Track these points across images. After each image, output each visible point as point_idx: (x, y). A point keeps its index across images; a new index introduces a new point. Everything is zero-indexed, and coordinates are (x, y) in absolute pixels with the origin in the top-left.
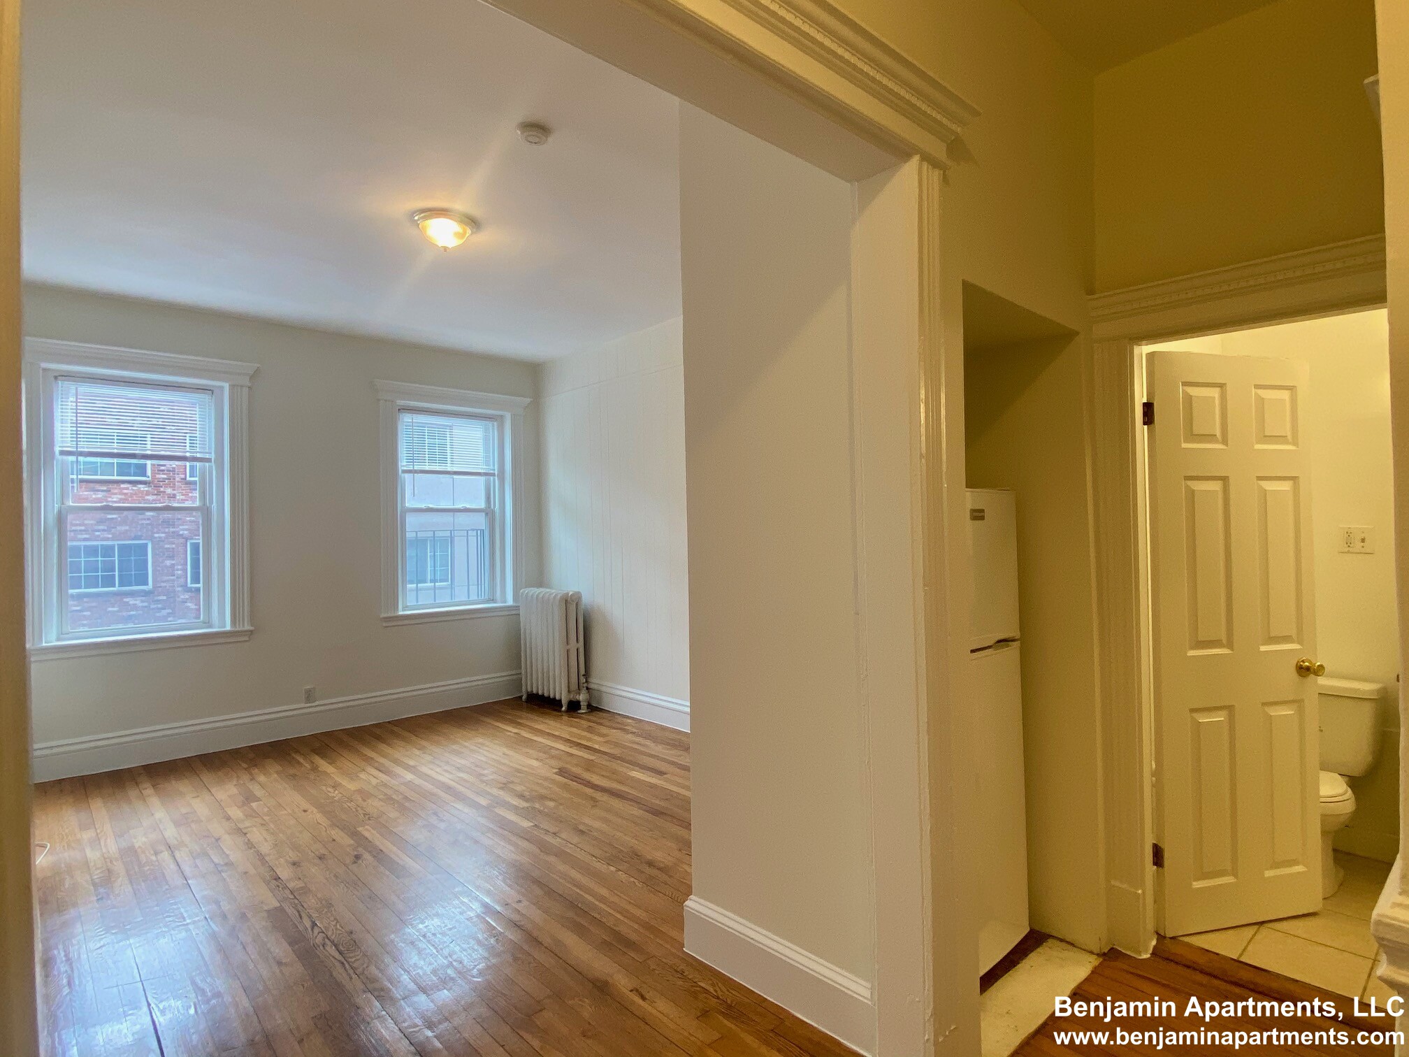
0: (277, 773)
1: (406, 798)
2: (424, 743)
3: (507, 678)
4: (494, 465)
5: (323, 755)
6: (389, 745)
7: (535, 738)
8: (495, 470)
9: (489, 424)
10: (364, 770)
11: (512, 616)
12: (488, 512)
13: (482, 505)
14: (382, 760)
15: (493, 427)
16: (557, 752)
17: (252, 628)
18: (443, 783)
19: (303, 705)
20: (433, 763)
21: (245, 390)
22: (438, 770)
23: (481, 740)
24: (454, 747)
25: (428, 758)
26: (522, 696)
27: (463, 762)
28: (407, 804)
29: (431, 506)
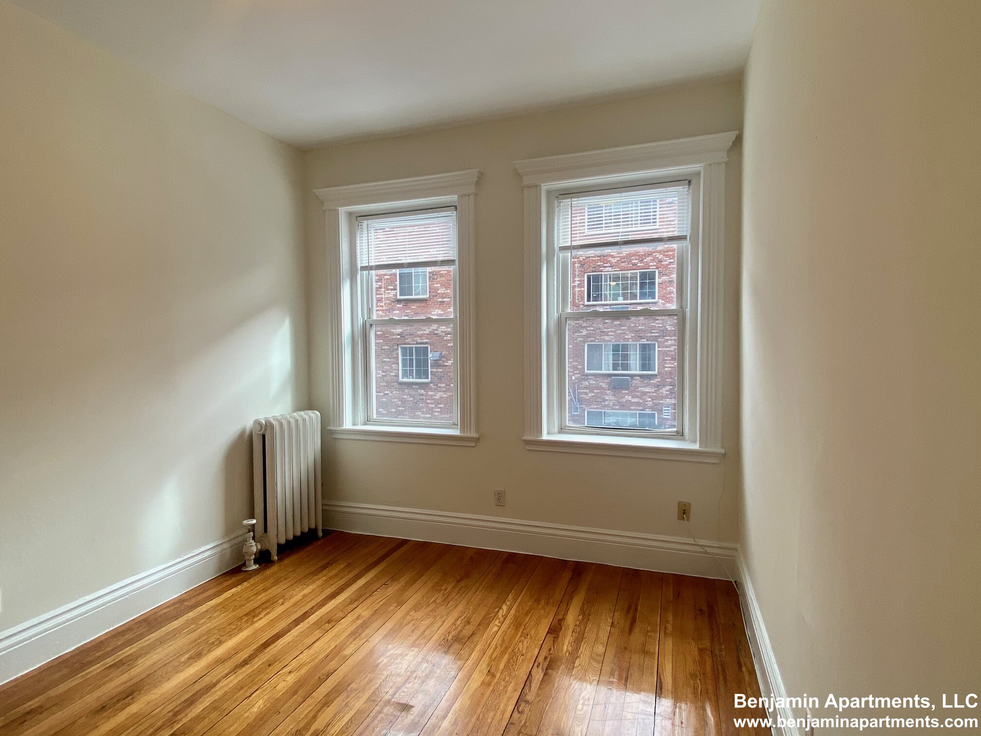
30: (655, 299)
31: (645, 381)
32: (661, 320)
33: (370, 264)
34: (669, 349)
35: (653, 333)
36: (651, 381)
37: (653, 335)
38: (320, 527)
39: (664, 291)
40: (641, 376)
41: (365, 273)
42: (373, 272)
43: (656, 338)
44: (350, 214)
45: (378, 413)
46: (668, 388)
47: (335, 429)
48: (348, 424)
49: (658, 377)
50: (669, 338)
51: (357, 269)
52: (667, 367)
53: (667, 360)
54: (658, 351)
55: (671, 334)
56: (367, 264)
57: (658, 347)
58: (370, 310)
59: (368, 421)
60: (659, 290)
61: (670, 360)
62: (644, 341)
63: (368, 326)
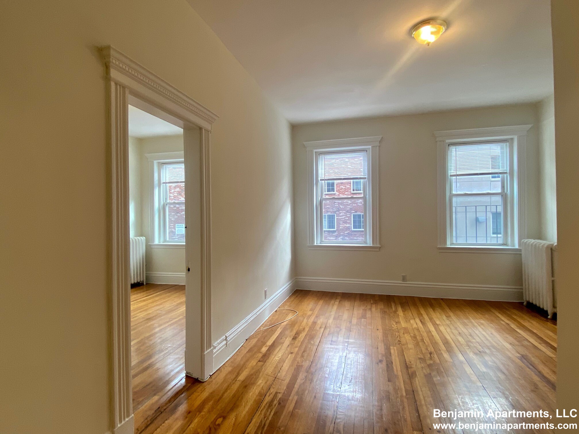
0: (381, 309)
1: (422, 340)
2: (451, 314)
3: (514, 290)
4: (507, 168)
5: (402, 307)
6: (434, 310)
7: (518, 331)
8: (507, 170)
9: (504, 145)
10: (414, 319)
11: (517, 254)
12: (503, 195)
13: (499, 191)
14: (425, 317)
15: (506, 146)
16: (528, 344)
17: (380, 246)
18: (446, 339)
19: (401, 282)
20: (449, 326)
21: (378, 147)
22: (448, 330)
23: (482, 321)
24: (465, 321)
25: (448, 322)
26: (524, 302)
27: (465, 331)
28: (420, 343)
29: (467, 192)
30: (334, 192)
31: (330, 234)
32: (337, 202)
33: (166, 181)
34: (341, 217)
35: (334, 209)
36: (333, 234)
37: (334, 210)
38: (145, 281)
39: (339, 188)
40: (329, 231)
41: (164, 184)
42: (168, 185)
43: (335, 212)
44: (159, 163)
45: (169, 239)
46: (341, 237)
47: (151, 244)
48: (156, 242)
49: (337, 232)
50: (341, 212)
51: (161, 183)
52: (341, 227)
53: (340, 223)
54: (336, 218)
55: (343, 210)
56: (165, 182)
57: (336, 217)
58: (166, 199)
59: (165, 241)
60: (336, 187)
61: (342, 223)
62: (329, 214)
63: (165, 205)
